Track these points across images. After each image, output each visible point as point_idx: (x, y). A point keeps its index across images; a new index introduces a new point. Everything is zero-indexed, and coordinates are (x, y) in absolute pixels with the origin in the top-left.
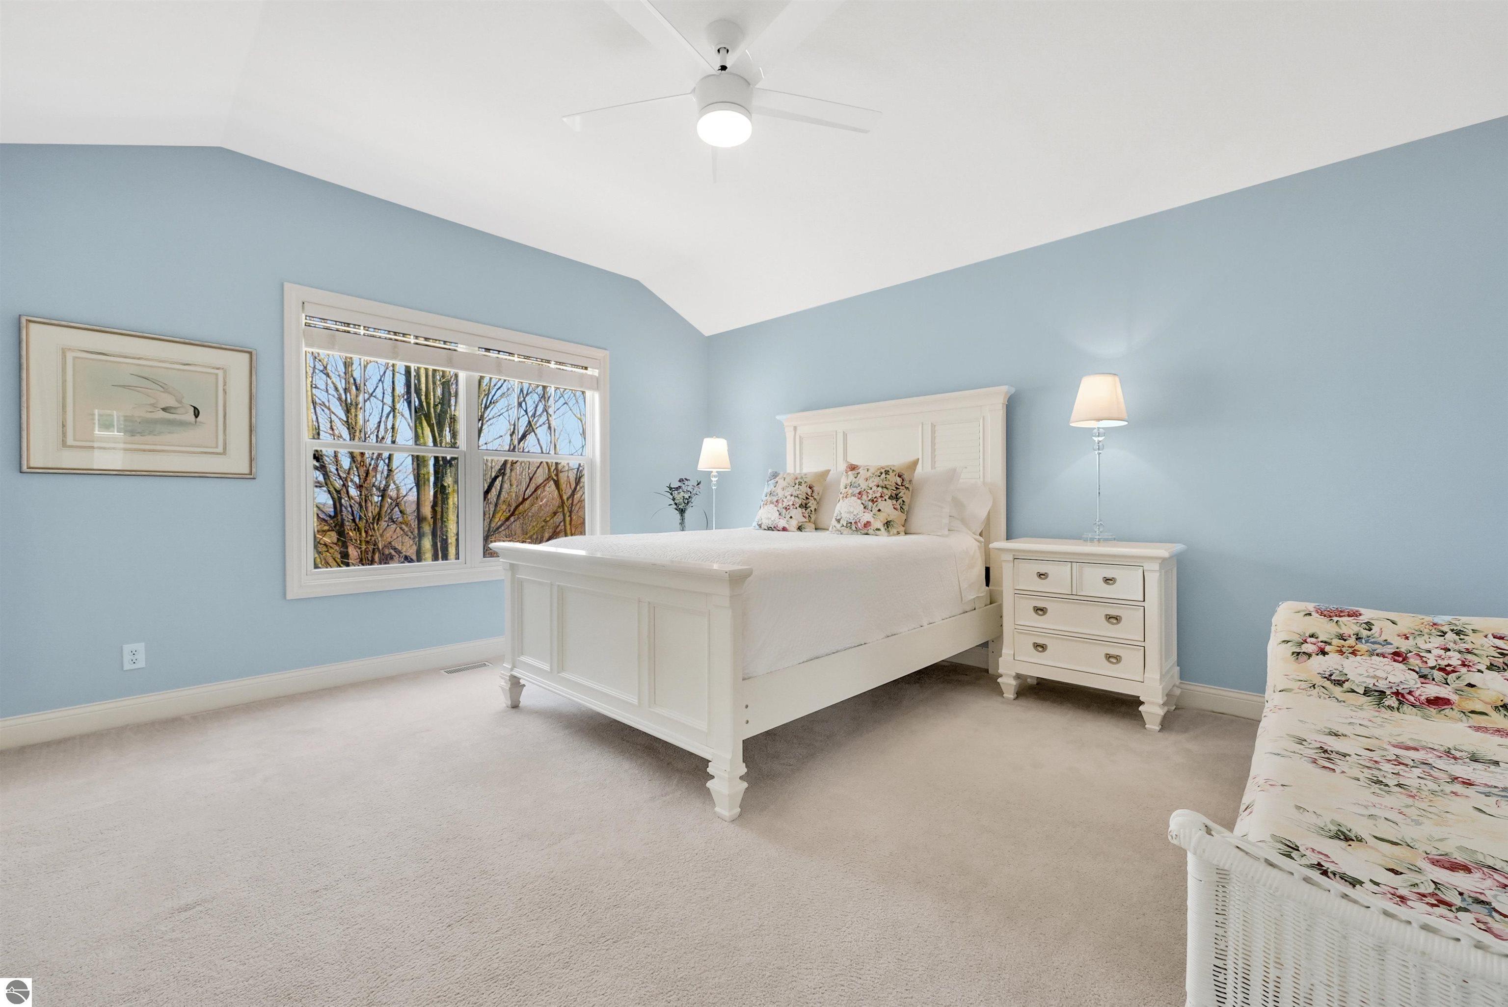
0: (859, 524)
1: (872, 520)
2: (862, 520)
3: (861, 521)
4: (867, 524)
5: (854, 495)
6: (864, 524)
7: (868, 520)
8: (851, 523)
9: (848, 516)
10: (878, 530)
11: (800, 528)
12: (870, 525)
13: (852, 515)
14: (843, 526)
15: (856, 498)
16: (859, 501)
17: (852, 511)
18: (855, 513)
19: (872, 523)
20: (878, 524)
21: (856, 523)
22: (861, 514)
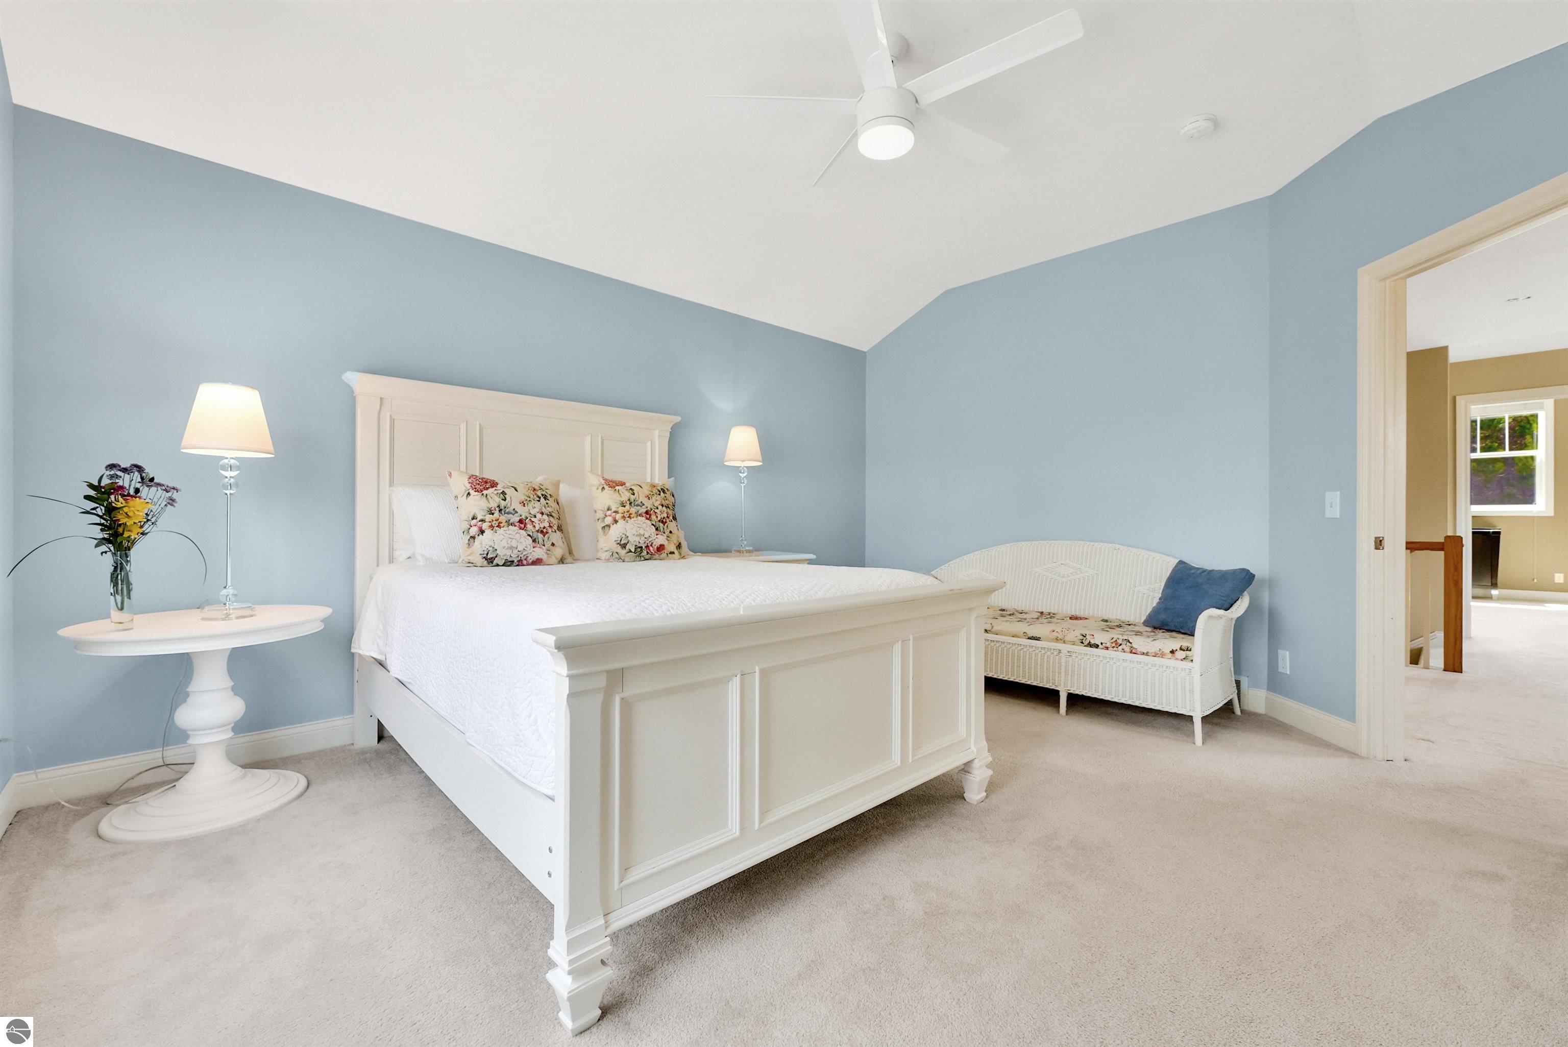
0: (651, 548)
1: (665, 543)
2: (654, 543)
3: (653, 545)
4: (661, 548)
5: (641, 515)
6: (657, 548)
7: (662, 543)
8: (641, 547)
9: (637, 539)
10: (672, 553)
11: (562, 561)
12: (664, 549)
13: (643, 538)
14: (630, 551)
15: (644, 518)
16: (648, 522)
17: (642, 533)
18: (646, 536)
19: (666, 546)
20: (672, 547)
21: (647, 547)
22: (654, 536)
